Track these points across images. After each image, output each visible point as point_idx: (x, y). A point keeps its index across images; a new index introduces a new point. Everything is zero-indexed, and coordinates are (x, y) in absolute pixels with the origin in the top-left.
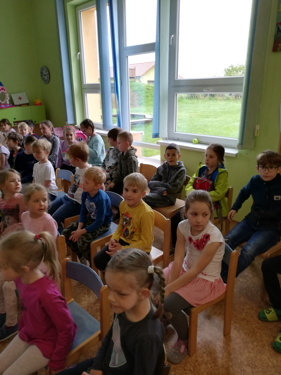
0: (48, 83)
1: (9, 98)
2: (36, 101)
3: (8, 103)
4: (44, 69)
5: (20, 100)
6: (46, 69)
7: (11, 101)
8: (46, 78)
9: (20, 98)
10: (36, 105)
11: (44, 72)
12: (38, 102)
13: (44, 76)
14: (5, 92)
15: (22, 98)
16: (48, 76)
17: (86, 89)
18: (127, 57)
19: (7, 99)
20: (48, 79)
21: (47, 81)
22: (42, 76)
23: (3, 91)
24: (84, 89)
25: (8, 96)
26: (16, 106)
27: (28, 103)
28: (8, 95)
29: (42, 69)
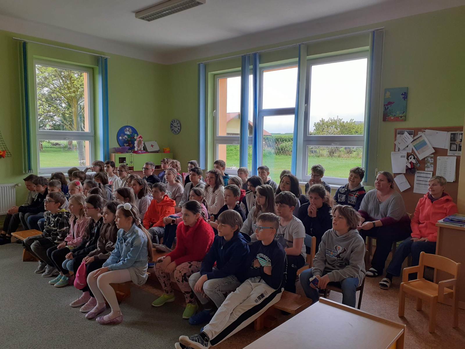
0: (178, 134)
1: (143, 145)
2: (165, 149)
3: (142, 149)
4: (176, 121)
5: (153, 147)
6: (178, 122)
7: (145, 148)
8: (176, 129)
9: (152, 146)
10: (164, 152)
11: (175, 124)
12: (168, 150)
13: (173, 128)
14: (142, 140)
15: (154, 146)
16: (179, 128)
17: (218, 140)
18: (263, 117)
19: (142, 145)
20: (179, 131)
21: (177, 132)
22: (171, 127)
23: (140, 139)
24: (216, 140)
25: (143, 144)
26: (149, 152)
27: (159, 150)
28: (143, 142)
29: (173, 121)
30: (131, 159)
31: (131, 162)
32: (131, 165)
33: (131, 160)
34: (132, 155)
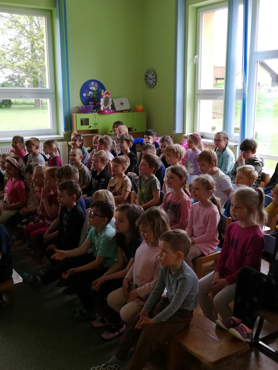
0: (153, 88)
1: (111, 103)
2: (138, 107)
3: (110, 108)
4: (150, 72)
5: (122, 105)
6: (153, 72)
7: (113, 107)
8: (151, 82)
10: (136, 111)
11: (150, 76)
12: (140, 108)
13: (148, 80)
15: (124, 103)
17: (200, 95)
21: (152, 85)
22: (146, 79)
23: (107, 95)
24: (197, 94)
26: (118, 112)
27: (130, 109)
28: (111, 99)
32: (95, 128)
33: (96, 122)
34: (96, 115)
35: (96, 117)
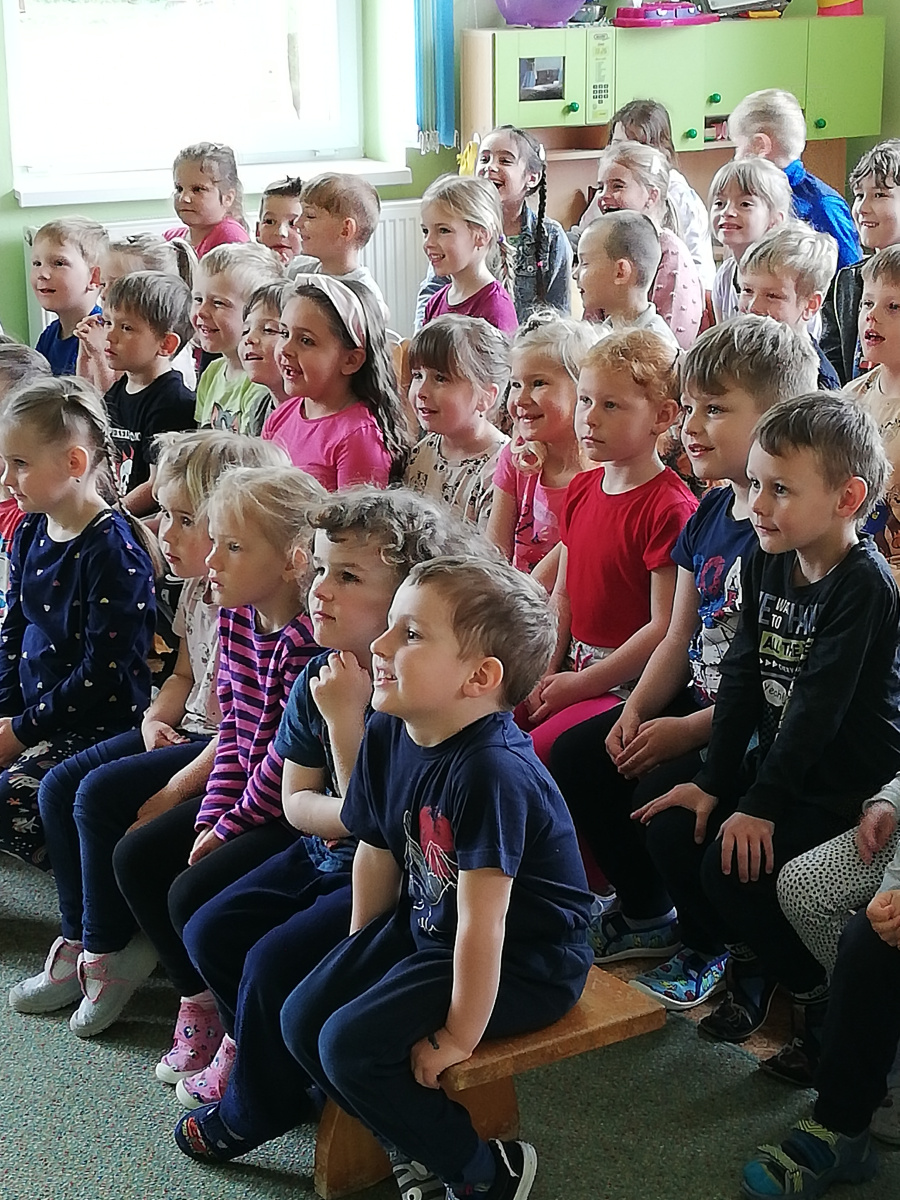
10: (822, 12)
26: (721, 15)
30: (599, 70)
31: (600, 93)
32: (595, 116)
33: (602, 78)
34: (603, 37)
35: (605, 51)
